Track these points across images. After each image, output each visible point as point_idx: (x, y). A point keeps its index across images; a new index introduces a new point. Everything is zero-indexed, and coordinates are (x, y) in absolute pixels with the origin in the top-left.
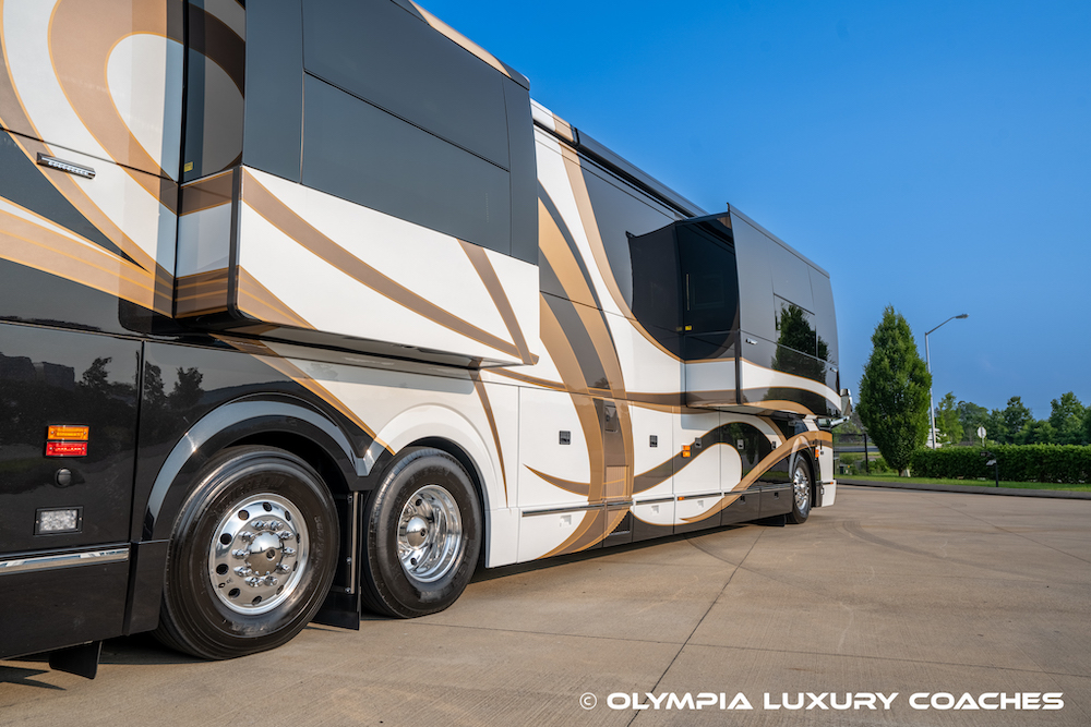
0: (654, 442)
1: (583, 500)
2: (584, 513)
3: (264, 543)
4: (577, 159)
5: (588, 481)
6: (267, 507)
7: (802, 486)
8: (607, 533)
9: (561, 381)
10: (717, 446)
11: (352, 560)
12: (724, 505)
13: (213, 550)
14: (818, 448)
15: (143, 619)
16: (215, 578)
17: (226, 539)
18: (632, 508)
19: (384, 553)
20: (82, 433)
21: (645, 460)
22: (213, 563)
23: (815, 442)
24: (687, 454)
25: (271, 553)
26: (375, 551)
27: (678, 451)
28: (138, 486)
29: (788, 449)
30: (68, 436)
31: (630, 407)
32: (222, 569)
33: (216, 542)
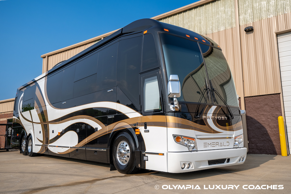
0: (53, 132)
1: (41, 144)
2: (41, 146)
4: (47, 78)
5: (43, 140)
8: (45, 151)
9: (40, 122)
18: (48, 147)
21: (51, 136)
24: (59, 135)
29: (107, 130)
30: (18, 134)
31: (49, 124)
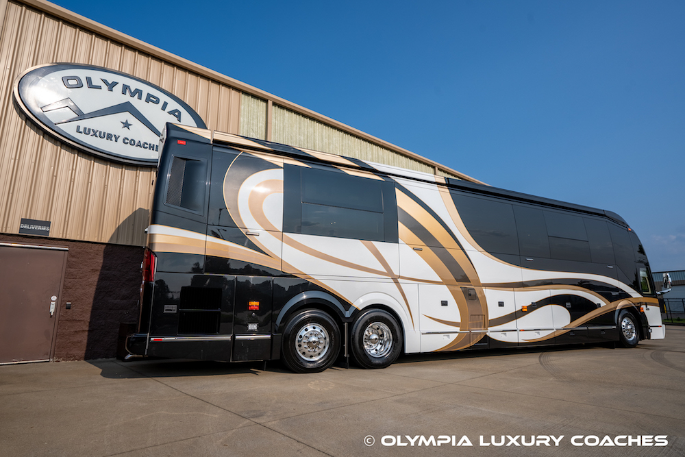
0: (501, 304)
1: (458, 329)
2: (457, 334)
3: (313, 339)
4: (448, 191)
5: (460, 321)
6: (314, 328)
7: (629, 327)
8: (472, 344)
9: (441, 281)
10: (550, 306)
11: (345, 345)
12: (557, 334)
13: (297, 340)
14: (644, 307)
15: (276, 356)
16: (297, 347)
17: (301, 337)
18: (487, 334)
19: (357, 345)
20: (257, 304)
21: (494, 313)
22: (297, 344)
23: (641, 303)
24: (526, 310)
25: (314, 342)
26: (354, 344)
27: (519, 308)
28: (273, 318)
29: (613, 307)
30: (254, 304)
31: (484, 290)
32: (300, 346)
33: (298, 337)
